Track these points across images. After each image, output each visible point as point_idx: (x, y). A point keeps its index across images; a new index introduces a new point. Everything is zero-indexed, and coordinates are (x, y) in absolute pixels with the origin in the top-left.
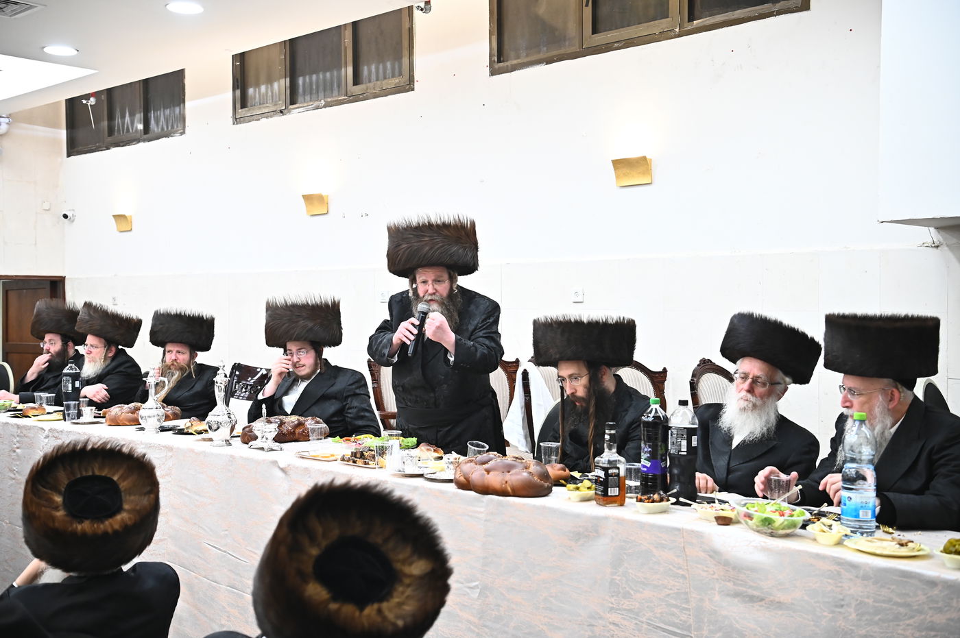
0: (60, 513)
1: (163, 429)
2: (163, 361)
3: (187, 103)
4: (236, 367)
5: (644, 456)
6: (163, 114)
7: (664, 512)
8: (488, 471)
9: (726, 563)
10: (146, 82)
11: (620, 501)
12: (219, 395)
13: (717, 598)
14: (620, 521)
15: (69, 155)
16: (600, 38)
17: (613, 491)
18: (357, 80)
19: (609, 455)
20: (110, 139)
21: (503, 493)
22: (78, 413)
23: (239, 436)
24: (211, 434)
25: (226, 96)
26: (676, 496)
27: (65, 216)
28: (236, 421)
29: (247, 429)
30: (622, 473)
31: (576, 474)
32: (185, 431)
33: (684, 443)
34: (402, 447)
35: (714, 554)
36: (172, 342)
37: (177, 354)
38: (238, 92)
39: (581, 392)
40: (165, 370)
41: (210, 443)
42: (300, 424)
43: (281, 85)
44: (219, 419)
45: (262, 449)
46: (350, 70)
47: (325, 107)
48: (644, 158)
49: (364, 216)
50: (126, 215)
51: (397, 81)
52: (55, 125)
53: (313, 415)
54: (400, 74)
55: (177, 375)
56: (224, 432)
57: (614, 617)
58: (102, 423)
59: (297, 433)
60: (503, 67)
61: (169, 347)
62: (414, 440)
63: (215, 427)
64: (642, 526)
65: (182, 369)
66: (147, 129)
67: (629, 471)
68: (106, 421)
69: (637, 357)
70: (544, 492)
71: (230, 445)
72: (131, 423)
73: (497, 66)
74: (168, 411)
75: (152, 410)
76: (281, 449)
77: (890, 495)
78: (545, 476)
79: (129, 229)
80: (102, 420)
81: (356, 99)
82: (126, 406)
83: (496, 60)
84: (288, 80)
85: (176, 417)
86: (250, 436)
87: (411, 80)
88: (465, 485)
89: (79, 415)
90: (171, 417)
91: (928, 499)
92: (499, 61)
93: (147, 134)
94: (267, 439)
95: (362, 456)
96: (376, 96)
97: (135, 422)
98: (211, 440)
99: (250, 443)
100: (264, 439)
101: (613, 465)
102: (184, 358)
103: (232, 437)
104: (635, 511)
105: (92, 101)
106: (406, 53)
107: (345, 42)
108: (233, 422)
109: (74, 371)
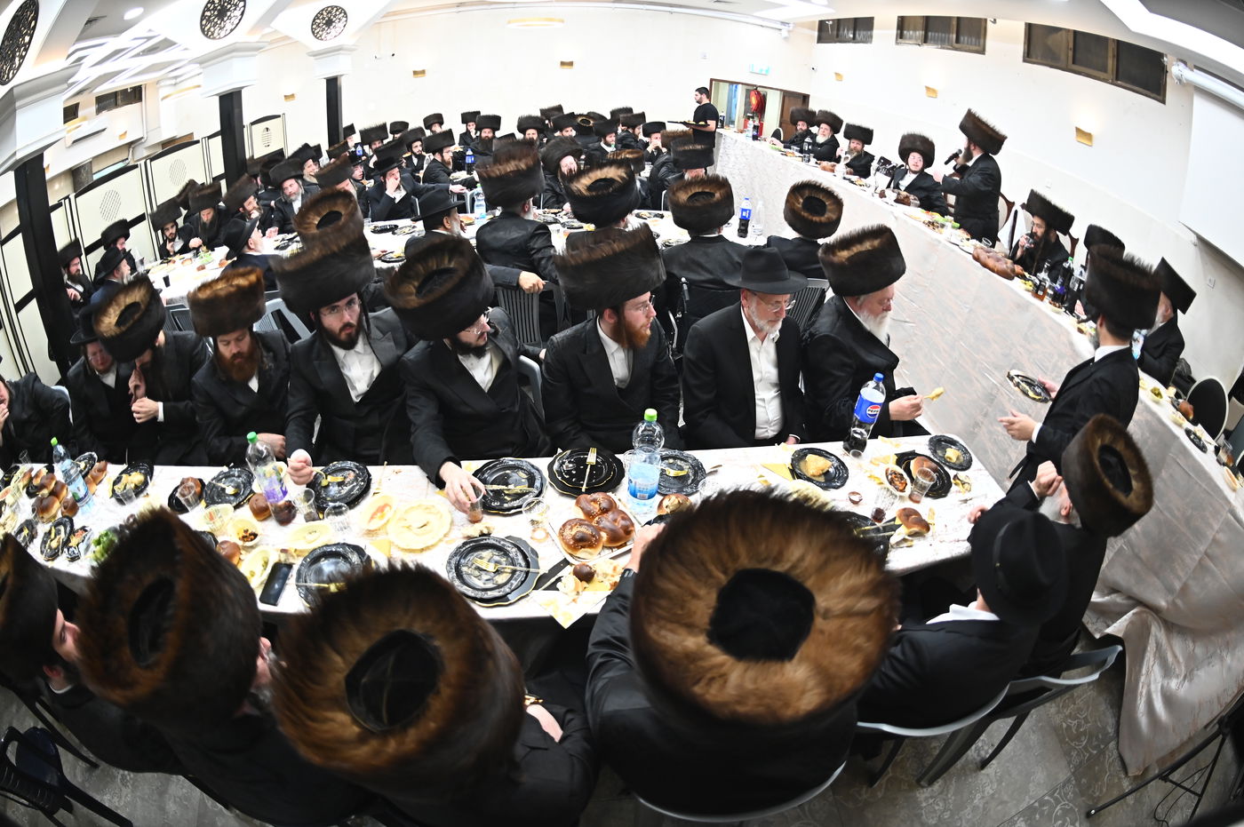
0: (800, 206)
1: (844, 178)
2: (849, 147)
3: (874, 31)
4: (882, 158)
5: (1058, 282)
6: (863, 33)
7: (1058, 313)
8: (989, 257)
9: (1074, 351)
10: (856, 19)
11: (1041, 298)
12: (872, 171)
13: (1065, 363)
14: (1039, 309)
15: (818, 42)
16: (1075, 67)
17: (1040, 293)
18: (958, 41)
19: (1043, 275)
20: (837, 39)
21: (993, 271)
23: (879, 194)
24: (865, 188)
25: (894, 32)
26: (1066, 308)
27: (813, 69)
28: (879, 186)
29: (883, 192)
30: (1047, 286)
31: (1026, 274)
33: (1077, 285)
34: (953, 227)
35: (1071, 344)
36: (856, 138)
37: (856, 144)
38: (899, 32)
39: (1039, 234)
40: (850, 151)
42: (907, 197)
43: (920, 33)
45: (888, 203)
46: (954, 36)
47: (941, 49)
48: (1090, 134)
50: (840, 74)
51: (977, 48)
52: (814, 30)
53: (914, 195)
54: (979, 45)
55: (855, 154)
56: (872, 189)
57: (1021, 350)
60: (1029, 61)
61: (852, 141)
62: (958, 225)
64: (1047, 316)
65: (858, 152)
66: (854, 38)
67: (1050, 287)
69: (1071, 231)
70: (1011, 278)
71: (874, 196)
73: (1027, 59)
75: (841, 168)
77: (1145, 353)
78: (1013, 271)
79: (841, 80)
81: (956, 49)
83: (1026, 55)
84: (924, 32)
85: (851, 174)
86: (883, 195)
87: (984, 49)
88: (977, 259)
89: (809, 161)
91: (1156, 363)
93: (854, 40)
94: (891, 199)
95: (933, 224)
96: (966, 51)
97: (833, 171)
98: (865, 191)
99: (883, 199)
101: (1044, 280)
102: (859, 147)
103: (875, 193)
104: (1046, 306)
105: (831, 22)
106: (982, 37)
107: (953, 24)
108: (877, 186)
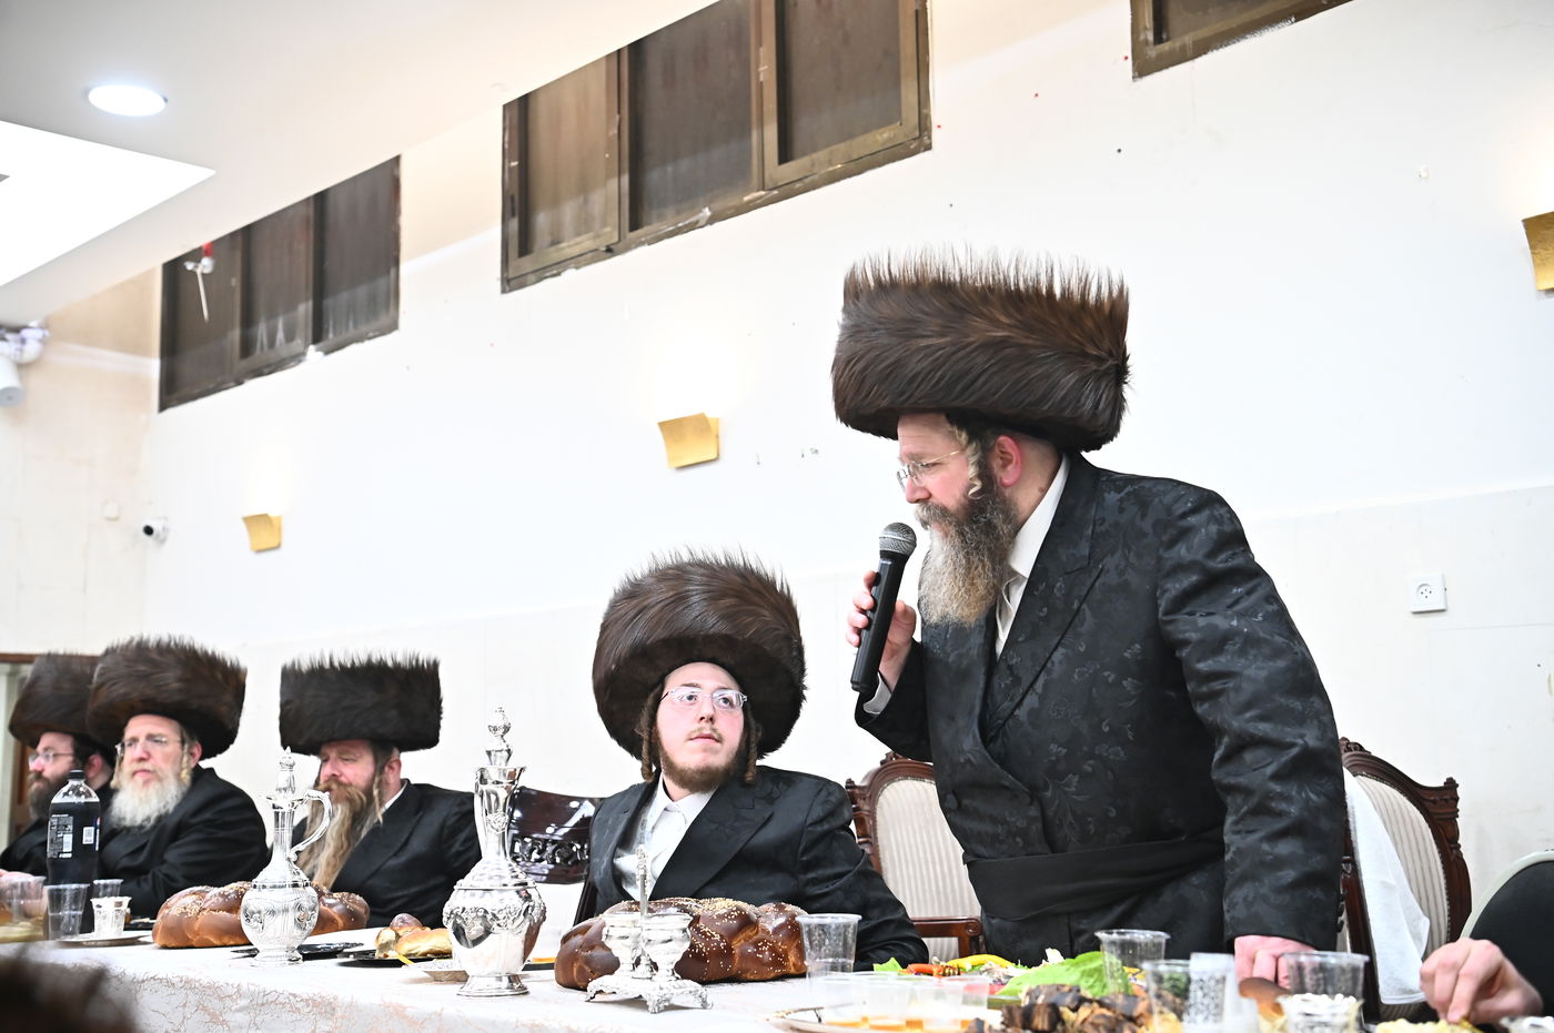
1: (312, 954)
3: (405, 268)
18: (787, 152)
20: (245, 364)
22: (84, 916)
23: (549, 967)
25: (488, 236)
27: (149, 531)
28: (544, 912)
29: (578, 939)
32: (378, 955)
38: (514, 224)
41: (456, 987)
42: (747, 924)
43: (611, 191)
44: (491, 903)
45: (638, 1002)
46: (771, 131)
47: (711, 224)
49: (808, 454)
50: (271, 515)
51: (886, 135)
52: (139, 349)
54: (896, 119)
56: (504, 947)
58: (146, 943)
59: (736, 951)
60: (1172, 52)
63: (474, 930)
65: (350, 799)
68: (154, 936)
71: (524, 992)
72: (226, 940)
73: (1153, 52)
74: (331, 906)
76: (704, 1005)
79: (275, 544)
80: (147, 935)
81: (787, 191)
82: (216, 890)
83: (1151, 37)
84: (626, 179)
85: (353, 921)
86: (588, 961)
87: (924, 126)
89: (88, 924)
90: (340, 922)
92: (1158, 40)
93: (319, 340)
94: (654, 966)
97: (234, 937)
98: (461, 977)
99: (594, 985)
100: (643, 969)
103: (527, 968)
105: (206, 265)
107: (758, 74)
108: (536, 914)
109: (83, 799)
